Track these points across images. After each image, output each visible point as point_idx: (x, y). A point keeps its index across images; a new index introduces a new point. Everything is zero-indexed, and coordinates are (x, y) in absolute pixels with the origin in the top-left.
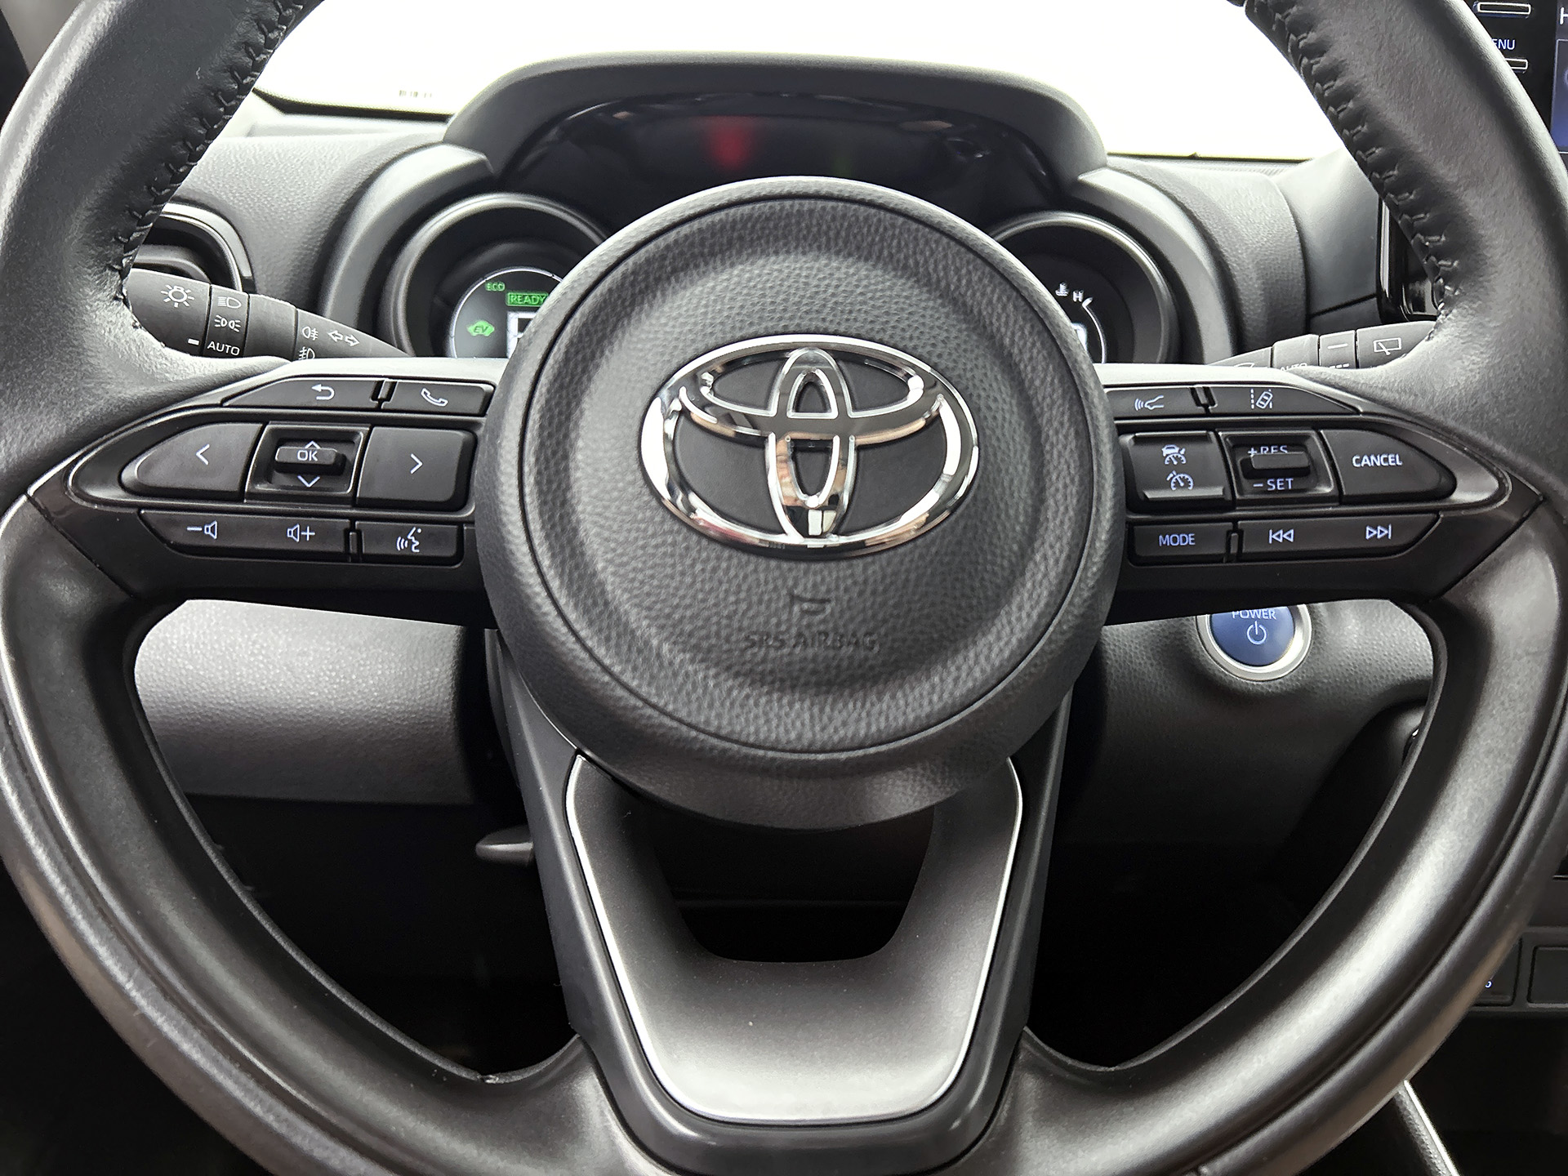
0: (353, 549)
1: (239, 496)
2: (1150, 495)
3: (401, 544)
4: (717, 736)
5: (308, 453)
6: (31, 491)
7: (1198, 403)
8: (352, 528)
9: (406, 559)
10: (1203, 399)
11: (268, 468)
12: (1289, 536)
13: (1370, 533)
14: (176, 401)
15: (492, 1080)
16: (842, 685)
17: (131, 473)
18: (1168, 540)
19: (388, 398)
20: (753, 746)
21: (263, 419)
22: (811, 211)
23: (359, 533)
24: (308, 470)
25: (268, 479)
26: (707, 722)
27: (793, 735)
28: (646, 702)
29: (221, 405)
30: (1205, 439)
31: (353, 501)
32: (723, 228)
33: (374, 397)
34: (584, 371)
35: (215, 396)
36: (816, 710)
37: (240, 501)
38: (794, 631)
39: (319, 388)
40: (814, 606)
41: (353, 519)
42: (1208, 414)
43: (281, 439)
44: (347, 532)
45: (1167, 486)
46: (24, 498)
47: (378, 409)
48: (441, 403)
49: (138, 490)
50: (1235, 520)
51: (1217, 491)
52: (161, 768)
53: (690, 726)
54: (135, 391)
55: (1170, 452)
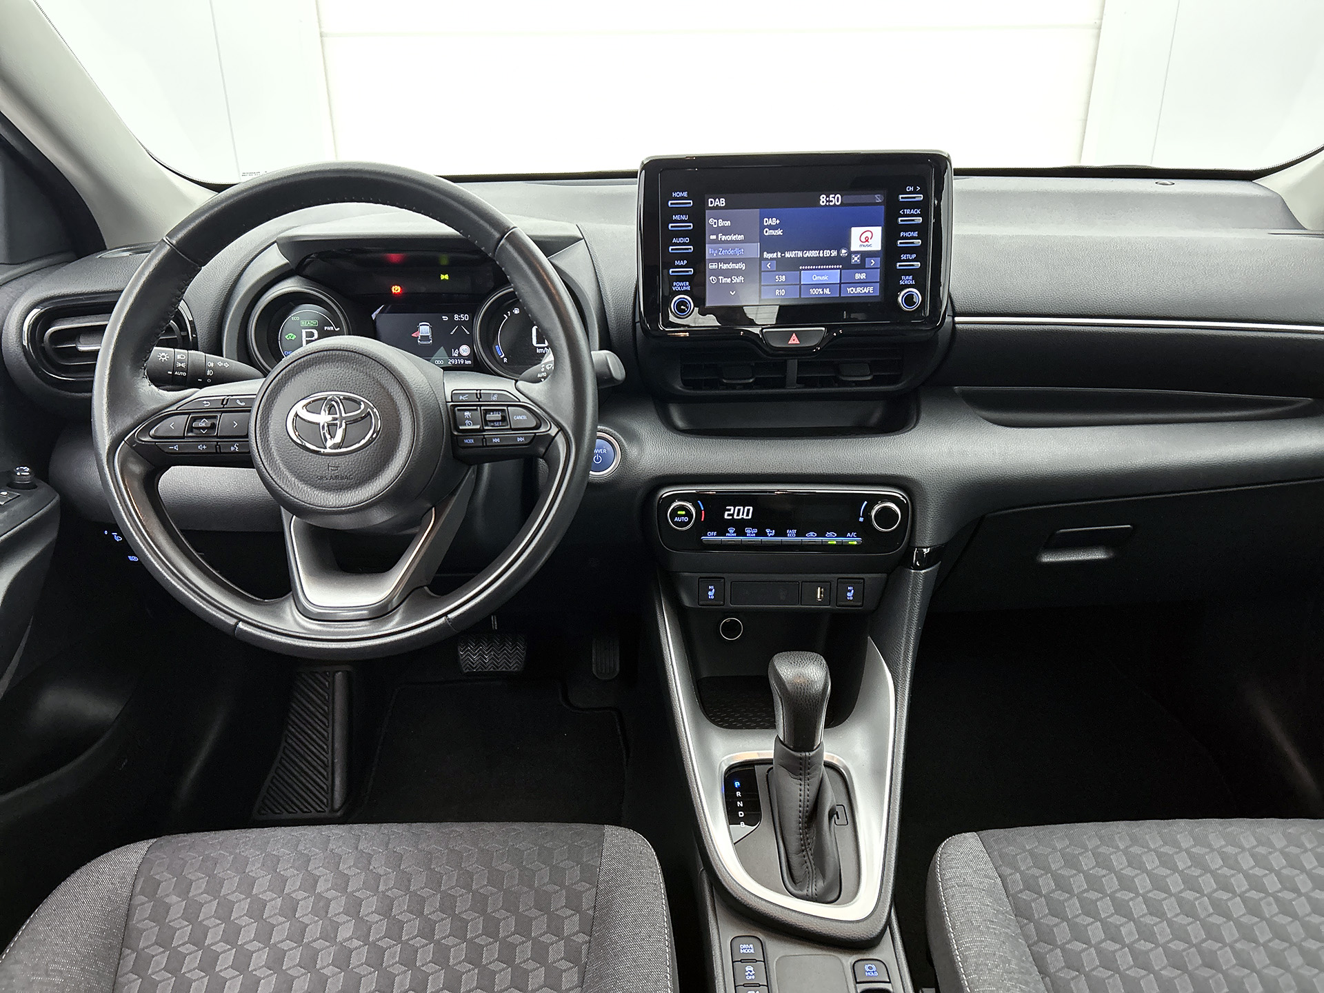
0: (218, 451)
1: (183, 437)
2: (461, 428)
3: (232, 449)
4: (310, 504)
5: (202, 424)
6: (125, 439)
7: (477, 398)
8: (217, 445)
9: (234, 452)
10: (479, 397)
11: (191, 429)
12: (498, 440)
13: (519, 439)
14: (164, 409)
15: (266, 601)
16: (344, 489)
17: (152, 432)
18: (466, 441)
19: (226, 404)
20: (319, 506)
21: (189, 414)
22: (335, 355)
23: (219, 446)
24: (204, 428)
25: (192, 432)
26: (307, 500)
27: (331, 503)
28: (291, 495)
29: (176, 410)
30: (476, 410)
31: (217, 437)
32: (310, 361)
33: (222, 404)
34: (273, 403)
35: (174, 407)
36: (337, 496)
37: (184, 439)
38: (330, 475)
39: (205, 402)
40: (335, 468)
41: (217, 442)
42: (479, 401)
43: (194, 419)
44: (216, 446)
45: (465, 425)
46: (123, 442)
47: (223, 408)
48: (243, 404)
49: (154, 437)
50: (484, 435)
51: (478, 427)
52: (168, 516)
53: (302, 501)
54: (153, 406)
55: (467, 413)
